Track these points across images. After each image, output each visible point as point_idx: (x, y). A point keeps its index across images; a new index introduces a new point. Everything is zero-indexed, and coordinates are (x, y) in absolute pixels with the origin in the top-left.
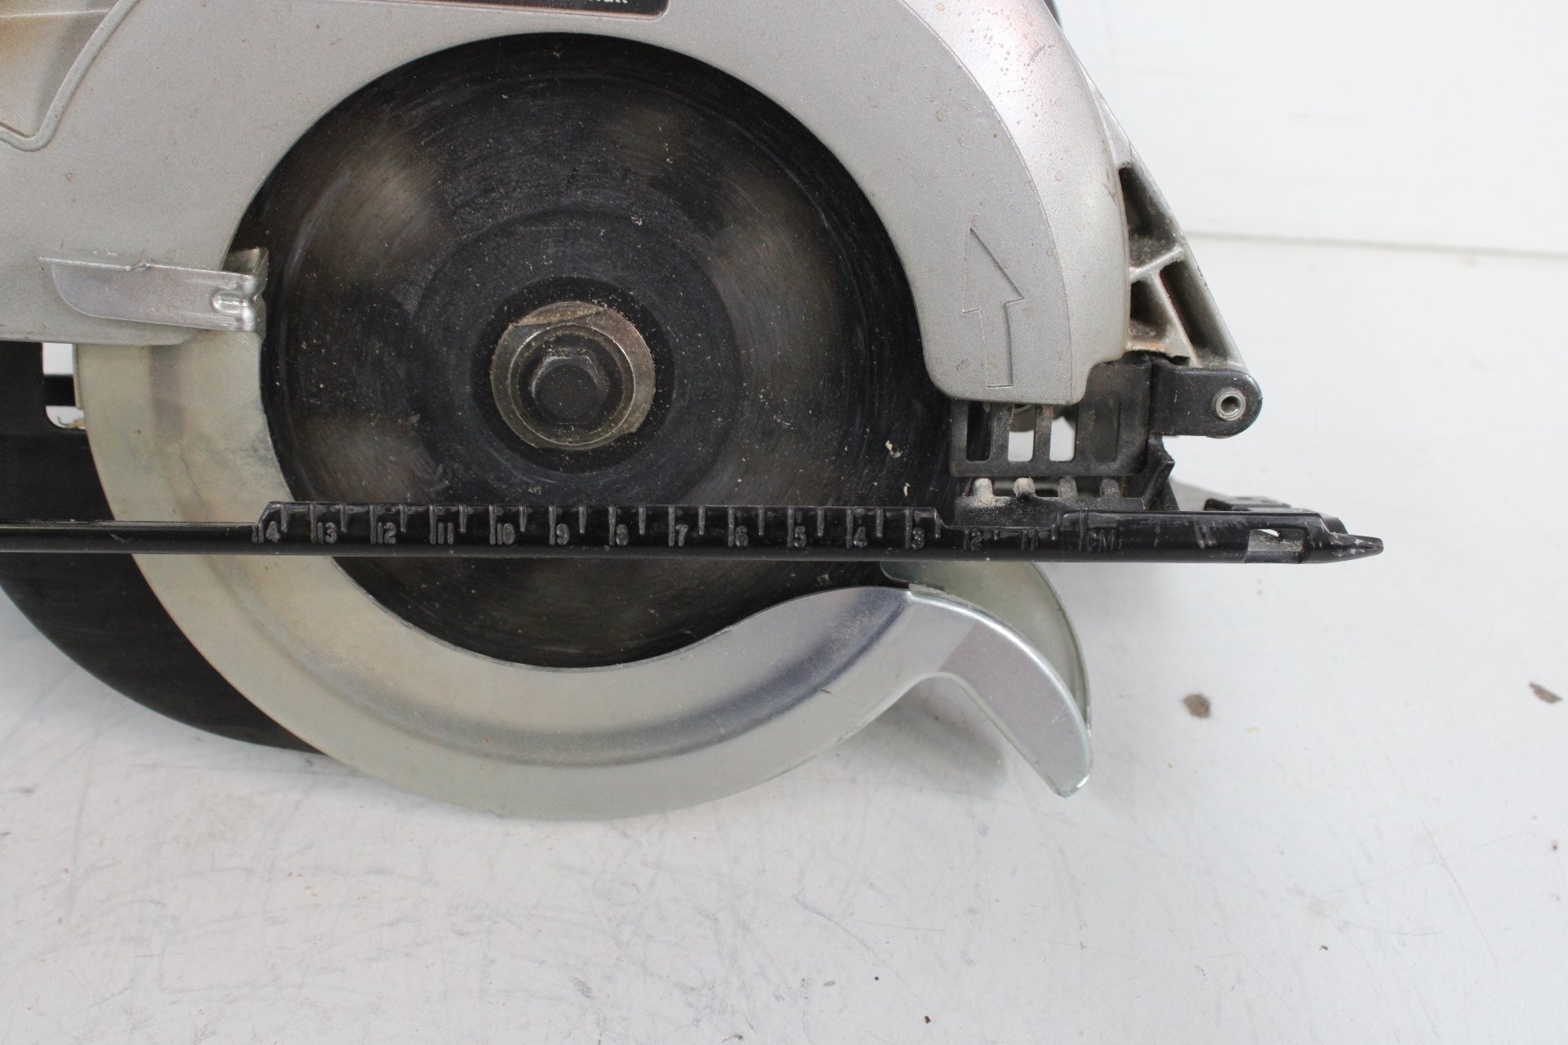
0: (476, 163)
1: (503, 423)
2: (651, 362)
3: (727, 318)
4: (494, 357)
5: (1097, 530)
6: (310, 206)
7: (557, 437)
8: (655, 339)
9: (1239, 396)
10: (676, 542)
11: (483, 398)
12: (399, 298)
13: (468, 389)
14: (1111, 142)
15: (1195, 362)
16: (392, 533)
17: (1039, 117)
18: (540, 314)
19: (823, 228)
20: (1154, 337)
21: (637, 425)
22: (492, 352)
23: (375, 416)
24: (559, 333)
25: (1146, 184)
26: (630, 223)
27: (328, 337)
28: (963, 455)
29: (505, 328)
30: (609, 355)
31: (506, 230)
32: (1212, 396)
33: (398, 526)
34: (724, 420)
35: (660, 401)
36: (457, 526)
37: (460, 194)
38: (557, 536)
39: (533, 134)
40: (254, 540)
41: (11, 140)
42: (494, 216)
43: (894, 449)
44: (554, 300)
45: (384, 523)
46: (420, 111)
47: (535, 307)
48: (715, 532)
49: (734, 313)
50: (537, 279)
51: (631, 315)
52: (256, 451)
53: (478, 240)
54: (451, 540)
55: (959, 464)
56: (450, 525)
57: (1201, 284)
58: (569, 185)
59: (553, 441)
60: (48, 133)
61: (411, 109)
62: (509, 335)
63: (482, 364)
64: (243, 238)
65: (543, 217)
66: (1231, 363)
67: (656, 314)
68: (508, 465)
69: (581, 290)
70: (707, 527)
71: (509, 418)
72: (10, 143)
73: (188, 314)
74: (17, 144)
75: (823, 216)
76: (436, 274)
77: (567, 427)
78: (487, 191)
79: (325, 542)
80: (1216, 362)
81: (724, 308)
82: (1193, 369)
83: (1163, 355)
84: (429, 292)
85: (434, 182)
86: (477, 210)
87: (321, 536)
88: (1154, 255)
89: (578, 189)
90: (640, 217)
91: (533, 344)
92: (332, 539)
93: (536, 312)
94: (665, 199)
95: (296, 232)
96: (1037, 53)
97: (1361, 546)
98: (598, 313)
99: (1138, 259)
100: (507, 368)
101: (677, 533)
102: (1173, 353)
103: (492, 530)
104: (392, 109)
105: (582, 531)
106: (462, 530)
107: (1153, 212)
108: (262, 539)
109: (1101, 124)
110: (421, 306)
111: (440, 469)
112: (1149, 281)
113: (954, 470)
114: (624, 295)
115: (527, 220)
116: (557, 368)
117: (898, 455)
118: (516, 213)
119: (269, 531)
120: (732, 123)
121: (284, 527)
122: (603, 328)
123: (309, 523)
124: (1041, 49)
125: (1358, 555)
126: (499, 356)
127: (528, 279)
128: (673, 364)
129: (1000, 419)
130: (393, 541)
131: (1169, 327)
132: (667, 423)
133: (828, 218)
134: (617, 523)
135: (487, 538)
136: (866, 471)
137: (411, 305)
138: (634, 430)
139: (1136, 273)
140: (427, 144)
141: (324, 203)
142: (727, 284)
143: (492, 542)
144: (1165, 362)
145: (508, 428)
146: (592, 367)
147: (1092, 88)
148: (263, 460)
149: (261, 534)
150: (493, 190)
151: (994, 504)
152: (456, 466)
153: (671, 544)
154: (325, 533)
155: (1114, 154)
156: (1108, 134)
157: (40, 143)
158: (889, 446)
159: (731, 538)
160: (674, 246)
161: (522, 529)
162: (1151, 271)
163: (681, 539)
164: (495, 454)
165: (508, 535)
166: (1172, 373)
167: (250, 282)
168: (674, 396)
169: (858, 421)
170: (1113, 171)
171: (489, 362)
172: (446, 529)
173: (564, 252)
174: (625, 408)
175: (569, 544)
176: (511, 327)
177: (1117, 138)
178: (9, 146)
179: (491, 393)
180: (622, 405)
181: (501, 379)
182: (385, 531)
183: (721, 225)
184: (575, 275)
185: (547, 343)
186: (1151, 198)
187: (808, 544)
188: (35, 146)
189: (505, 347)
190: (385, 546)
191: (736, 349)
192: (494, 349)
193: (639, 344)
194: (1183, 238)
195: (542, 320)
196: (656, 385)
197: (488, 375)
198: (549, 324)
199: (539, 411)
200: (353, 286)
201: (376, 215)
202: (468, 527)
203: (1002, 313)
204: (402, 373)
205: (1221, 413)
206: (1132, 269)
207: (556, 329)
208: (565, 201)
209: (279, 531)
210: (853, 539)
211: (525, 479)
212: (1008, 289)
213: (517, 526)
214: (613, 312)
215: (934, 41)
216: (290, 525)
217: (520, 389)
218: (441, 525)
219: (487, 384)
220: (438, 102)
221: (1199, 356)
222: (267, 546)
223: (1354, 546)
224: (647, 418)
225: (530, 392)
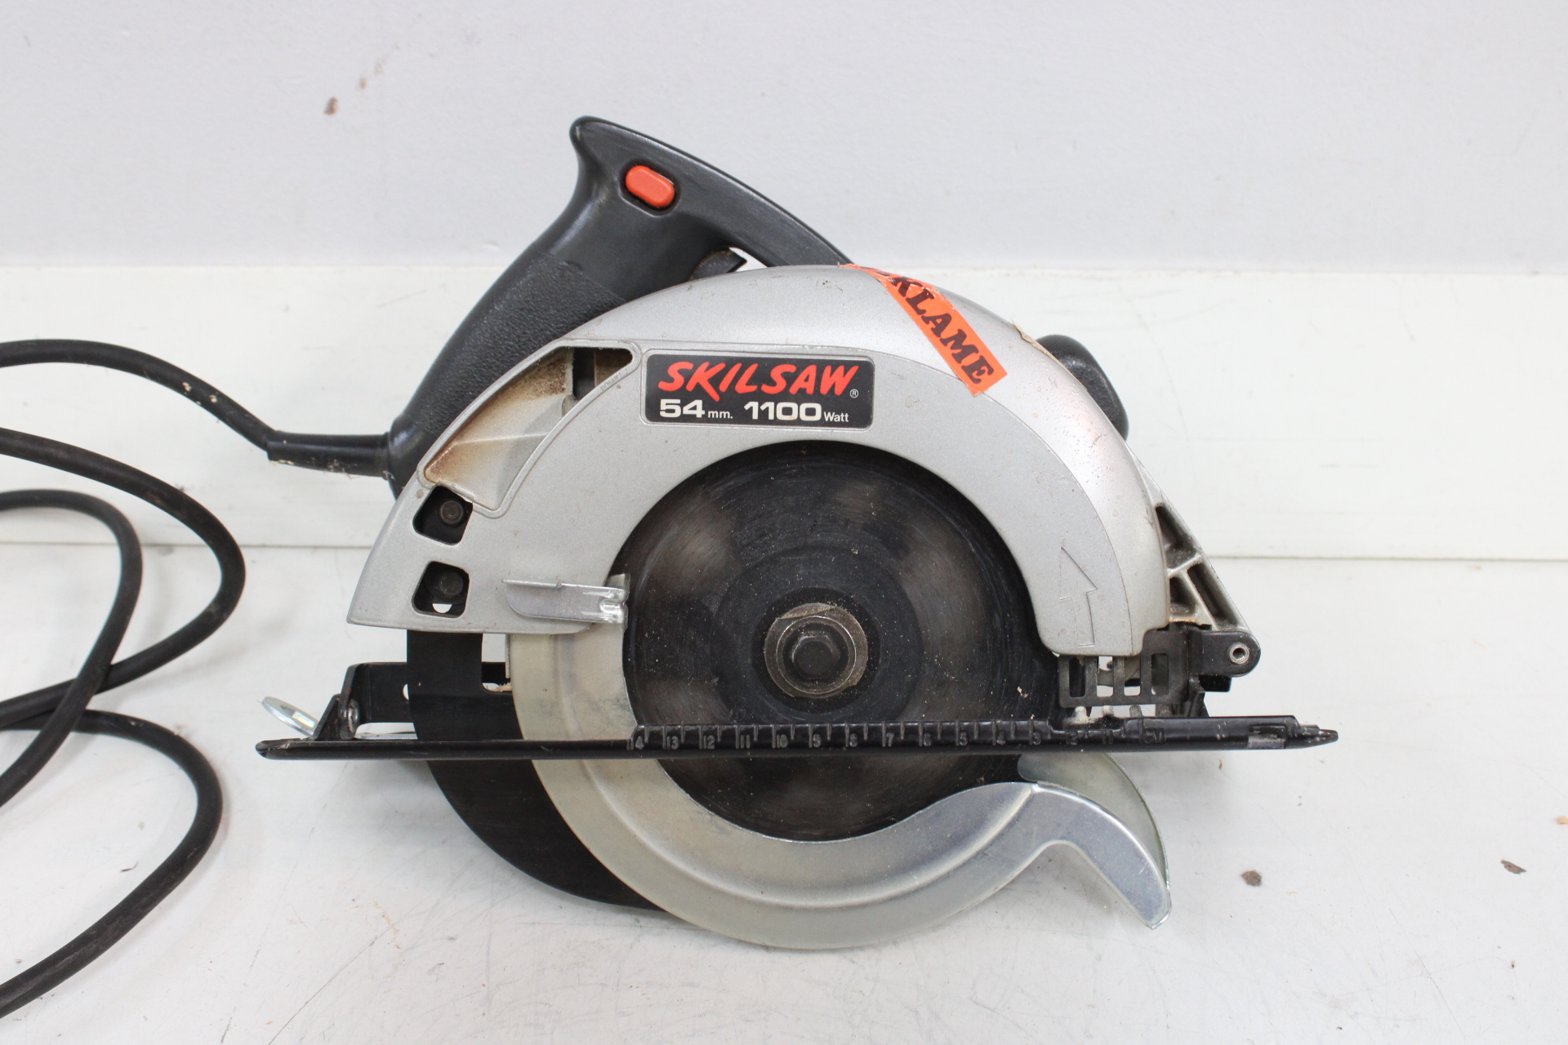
0: (755, 519)
1: (772, 681)
2: (866, 639)
3: (912, 611)
4: (766, 639)
5: (1150, 730)
6: (652, 548)
7: (807, 688)
8: (867, 625)
9: (1245, 648)
10: (887, 744)
11: (759, 665)
12: (707, 604)
13: (749, 660)
14: (1149, 491)
15: (1215, 627)
16: (713, 742)
17: (1100, 478)
18: (795, 612)
19: (971, 552)
20: (1188, 613)
21: (857, 681)
22: (765, 636)
23: (691, 679)
24: (808, 622)
25: (1174, 516)
26: (851, 553)
27: (662, 630)
28: (1068, 693)
29: (773, 621)
30: (840, 635)
31: (773, 560)
32: (1227, 648)
33: (716, 737)
34: (912, 676)
35: (871, 665)
36: (752, 737)
37: (745, 539)
38: (813, 742)
39: (790, 500)
40: (628, 748)
41: (484, 513)
42: (766, 551)
43: (1023, 692)
44: (803, 603)
45: (707, 736)
46: (721, 488)
47: (792, 607)
48: (911, 738)
49: (917, 608)
50: (793, 589)
51: (852, 609)
52: (618, 700)
53: (756, 566)
54: (748, 746)
55: (1065, 699)
56: (748, 737)
57: (1215, 577)
58: (812, 531)
59: (805, 691)
60: (505, 509)
61: (715, 487)
62: (776, 625)
63: (759, 644)
64: (615, 569)
65: (797, 551)
66: (1240, 627)
67: (867, 609)
68: (775, 709)
69: (821, 596)
70: (905, 734)
71: (776, 678)
72: (482, 514)
73: (585, 613)
74: (487, 515)
75: (971, 544)
76: (729, 589)
77: (813, 681)
78: (762, 536)
79: (672, 750)
80: (1230, 628)
81: (909, 603)
82: (1216, 632)
83: (1194, 625)
84: (726, 599)
85: (729, 531)
86: (755, 548)
87: (669, 744)
88: (1184, 559)
89: (818, 533)
90: (856, 549)
91: (792, 629)
92: (675, 747)
93: (792, 610)
94: (872, 537)
95: (643, 564)
96: (1097, 440)
97: (1322, 736)
98: (831, 610)
99: (1173, 565)
100: (775, 646)
101: (888, 739)
102: (1201, 622)
103: (774, 739)
104: (704, 488)
105: (829, 738)
106: (755, 739)
107: (1181, 534)
108: (632, 748)
109: (1142, 480)
110: (720, 609)
111: (731, 712)
112: (1180, 577)
113: (1063, 704)
114: (847, 598)
115: (785, 553)
116: (808, 643)
117: (1026, 696)
118: (780, 549)
119: (637, 742)
120: (912, 490)
121: (646, 740)
122: (835, 619)
123: (661, 737)
124: (1099, 437)
125: (1322, 742)
126: (769, 639)
127: (787, 590)
128: (879, 641)
129: (1090, 668)
130: (713, 747)
131: (1196, 606)
132: (876, 679)
133: (974, 545)
134: (850, 733)
135: (771, 745)
136: (1006, 707)
137: (714, 608)
138: (855, 684)
139: (1171, 572)
140: (725, 508)
141: (660, 548)
142: (912, 591)
143: (774, 747)
144: (1195, 628)
145: (775, 684)
146: (829, 642)
147: (1134, 459)
148: (623, 707)
149: (632, 744)
150: (765, 535)
151: (1087, 722)
152: (741, 710)
153: (884, 745)
154: (671, 743)
155: (1151, 498)
156: (1147, 486)
157: (501, 513)
158: (1020, 690)
159: (920, 741)
160: (878, 566)
161: (792, 738)
162: (1182, 570)
163: (890, 741)
164: (766, 702)
165: (783, 742)
166: (1200, 635)
167: (622, 594)
168: (880, 661)
169: (999, 674)
170: (1151, 509)
171: (763, 643)
172: (745, 739)
173: (809, 572)
174: (850, 669)
175: (821, 746)
176: (777, 620)
177: (1152, 488)
178: (481, 516)
179: (764, 662)
180: (848, 667)
181: (771, 652)
182: (708, 742)
183: (907, 552)
184: (817, 586)
185: (801, 629)
186: (1178, 525)
187: (969, 743)
188: (498, 515)
189: (773, 633)
190: (708, 751)
191: (918, 630)
192: (766, 634)
193: (858, 629)
194: (1201, 549)
195: (796, 615)
196: (869, 655)
197: (763, 651)
198: (802, 617)
199: (797, 672)
200: (678, 597)
201: (693, 553)
202: (759, 737)
203: (1085, 599)
204: (708, 651)
205: (1234, 659)
206: (1169, 570)
207: (806, 620)
208: (810, 541)
209: (643, 742)
210: (997, 739)
211: (785, 718)
212: (1088, 584)
213: (788, 736)
214: (841, 608)
215: (1033, 435)
216: (650, 738)
217: (784, 658)
218: (742, 737)
219: (762, 657)
220: (732, 483)
221: (1219, 625)
222: (635, 753)
223: (1318, 736)
224: (863, 676)
225: (791, 660)
